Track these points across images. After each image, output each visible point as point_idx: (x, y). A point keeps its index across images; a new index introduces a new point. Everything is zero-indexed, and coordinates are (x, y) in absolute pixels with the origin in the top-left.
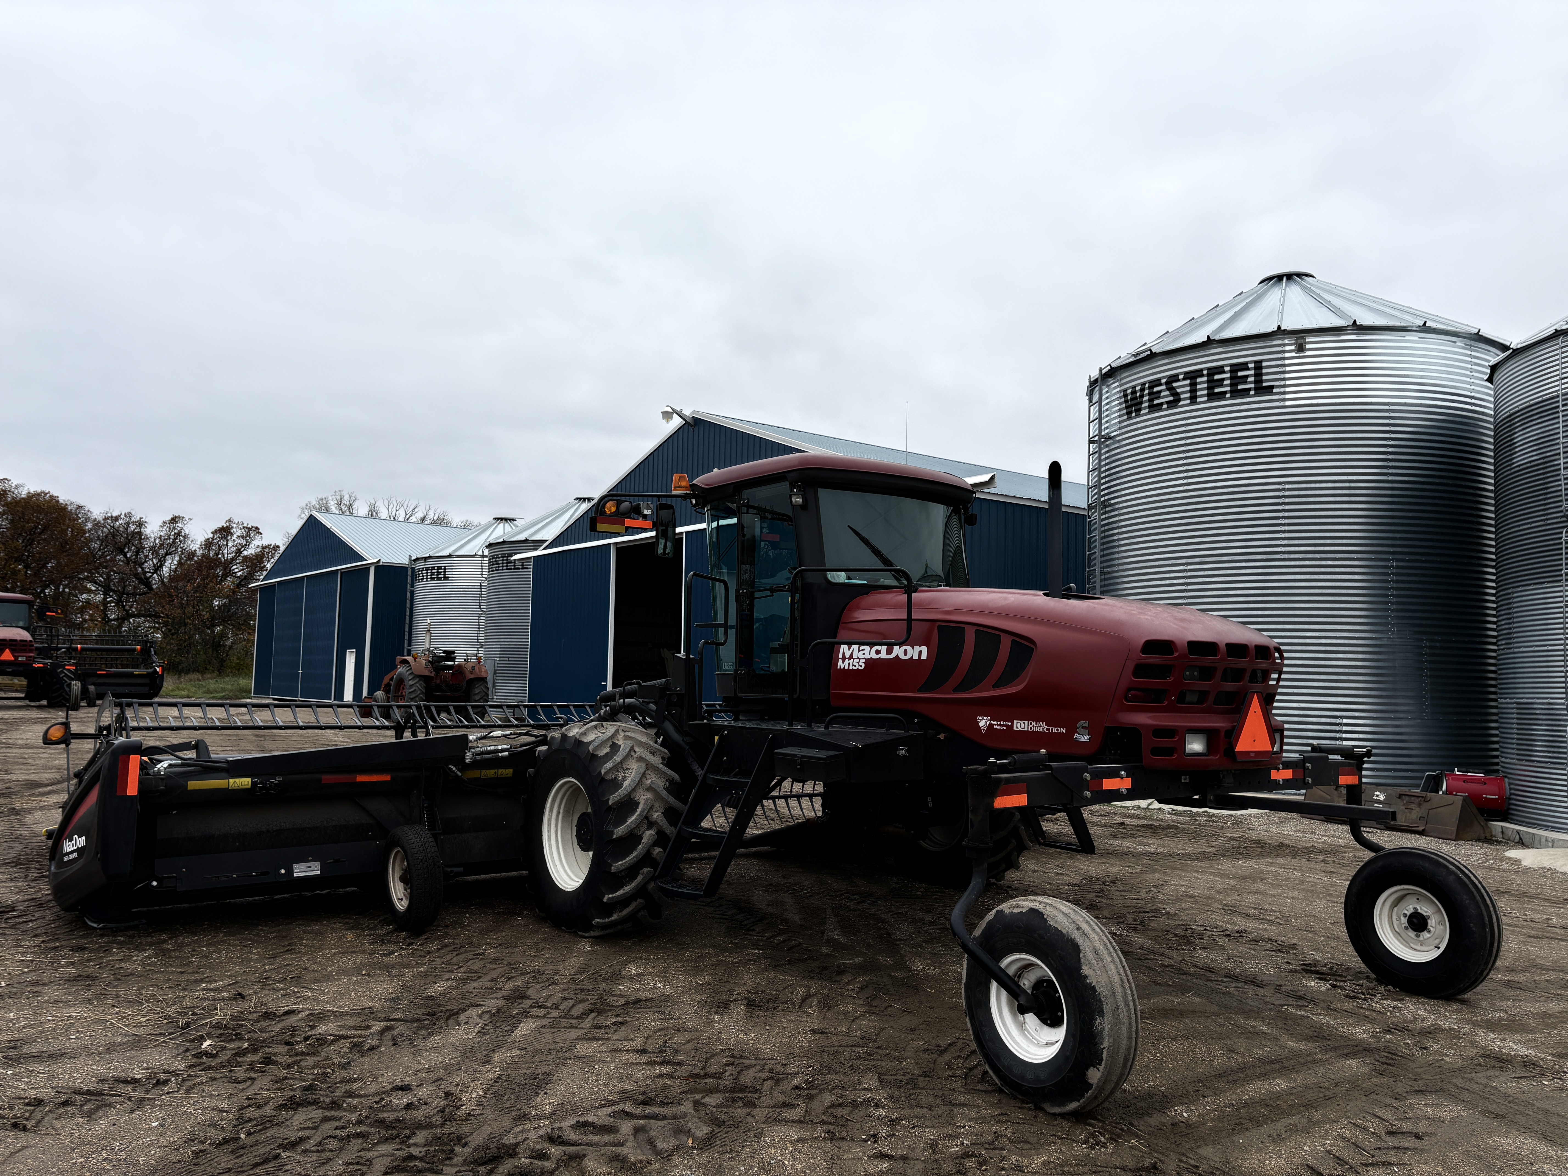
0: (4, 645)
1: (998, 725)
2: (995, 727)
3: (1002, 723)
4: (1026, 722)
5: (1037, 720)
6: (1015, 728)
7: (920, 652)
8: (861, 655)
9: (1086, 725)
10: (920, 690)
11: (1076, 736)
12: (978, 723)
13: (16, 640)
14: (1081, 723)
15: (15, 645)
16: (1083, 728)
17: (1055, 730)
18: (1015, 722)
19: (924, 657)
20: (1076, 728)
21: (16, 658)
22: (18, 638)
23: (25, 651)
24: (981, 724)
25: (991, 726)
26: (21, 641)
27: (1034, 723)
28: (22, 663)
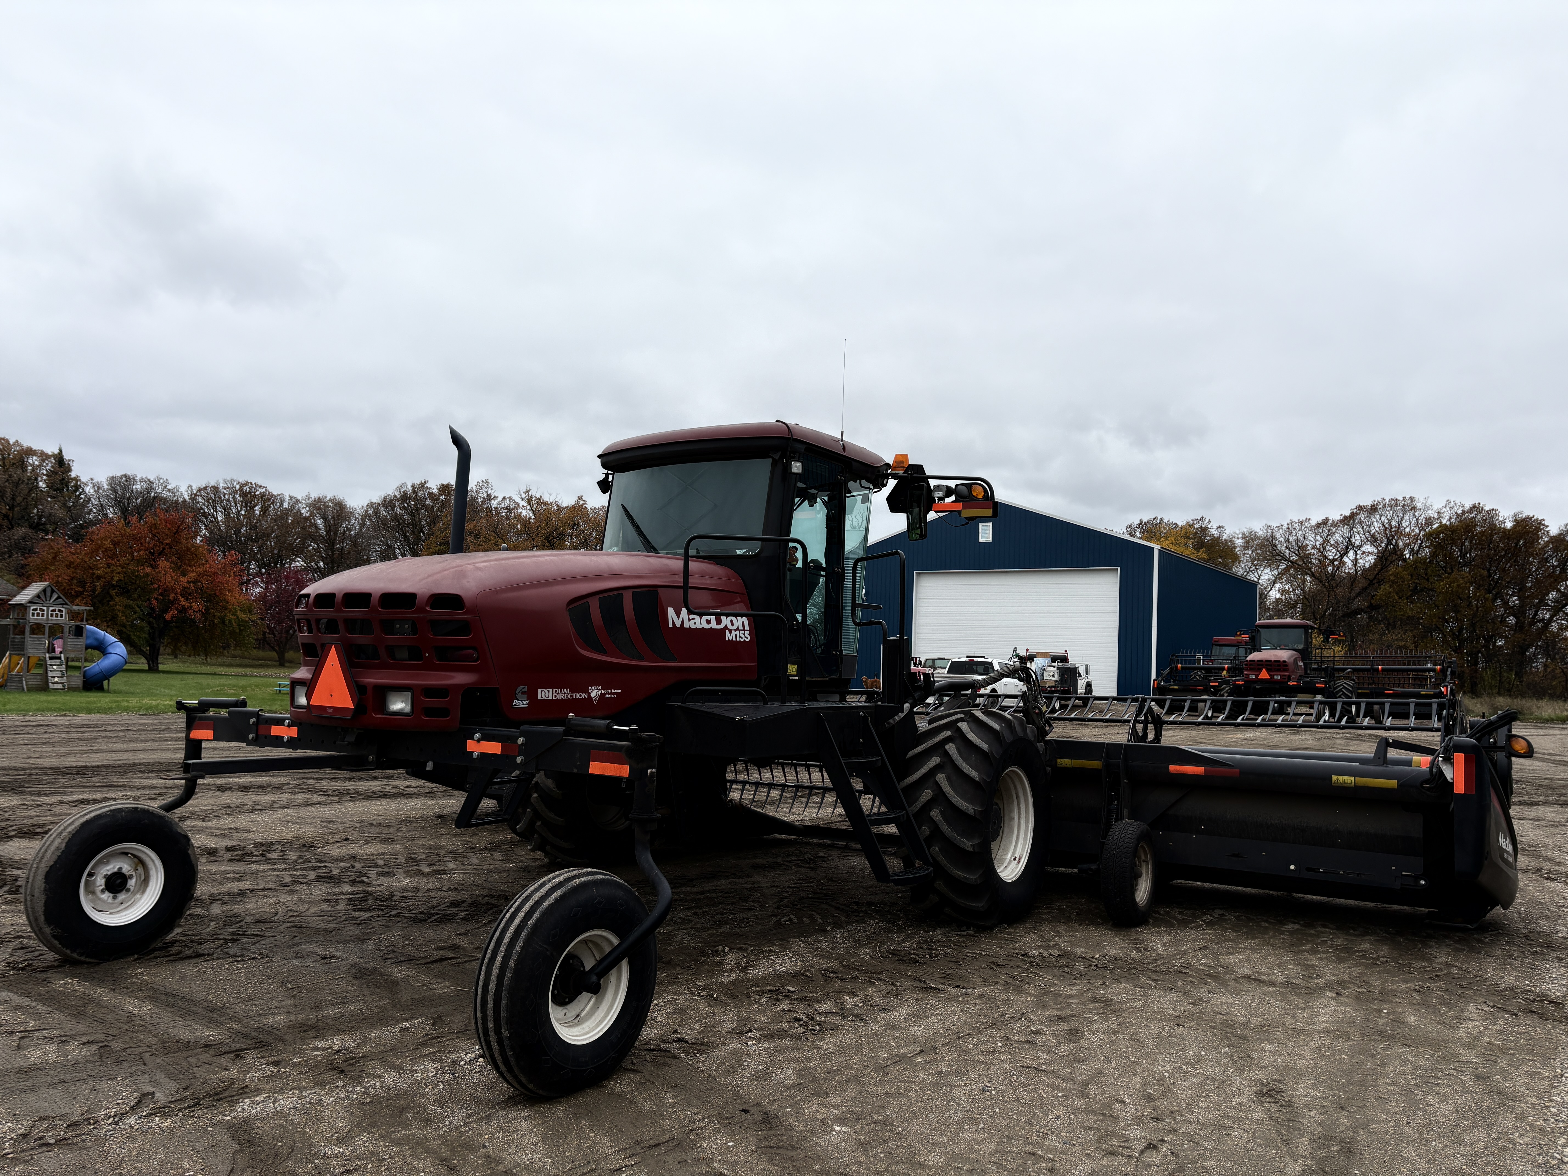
0: (1262, 665)
13: (1270, 661)
15: (1270, 665)
21: (1272, 676)
22: (1273, 659)
23: (1279, 670)
26: (1275, 661)
28: (1277, 681)
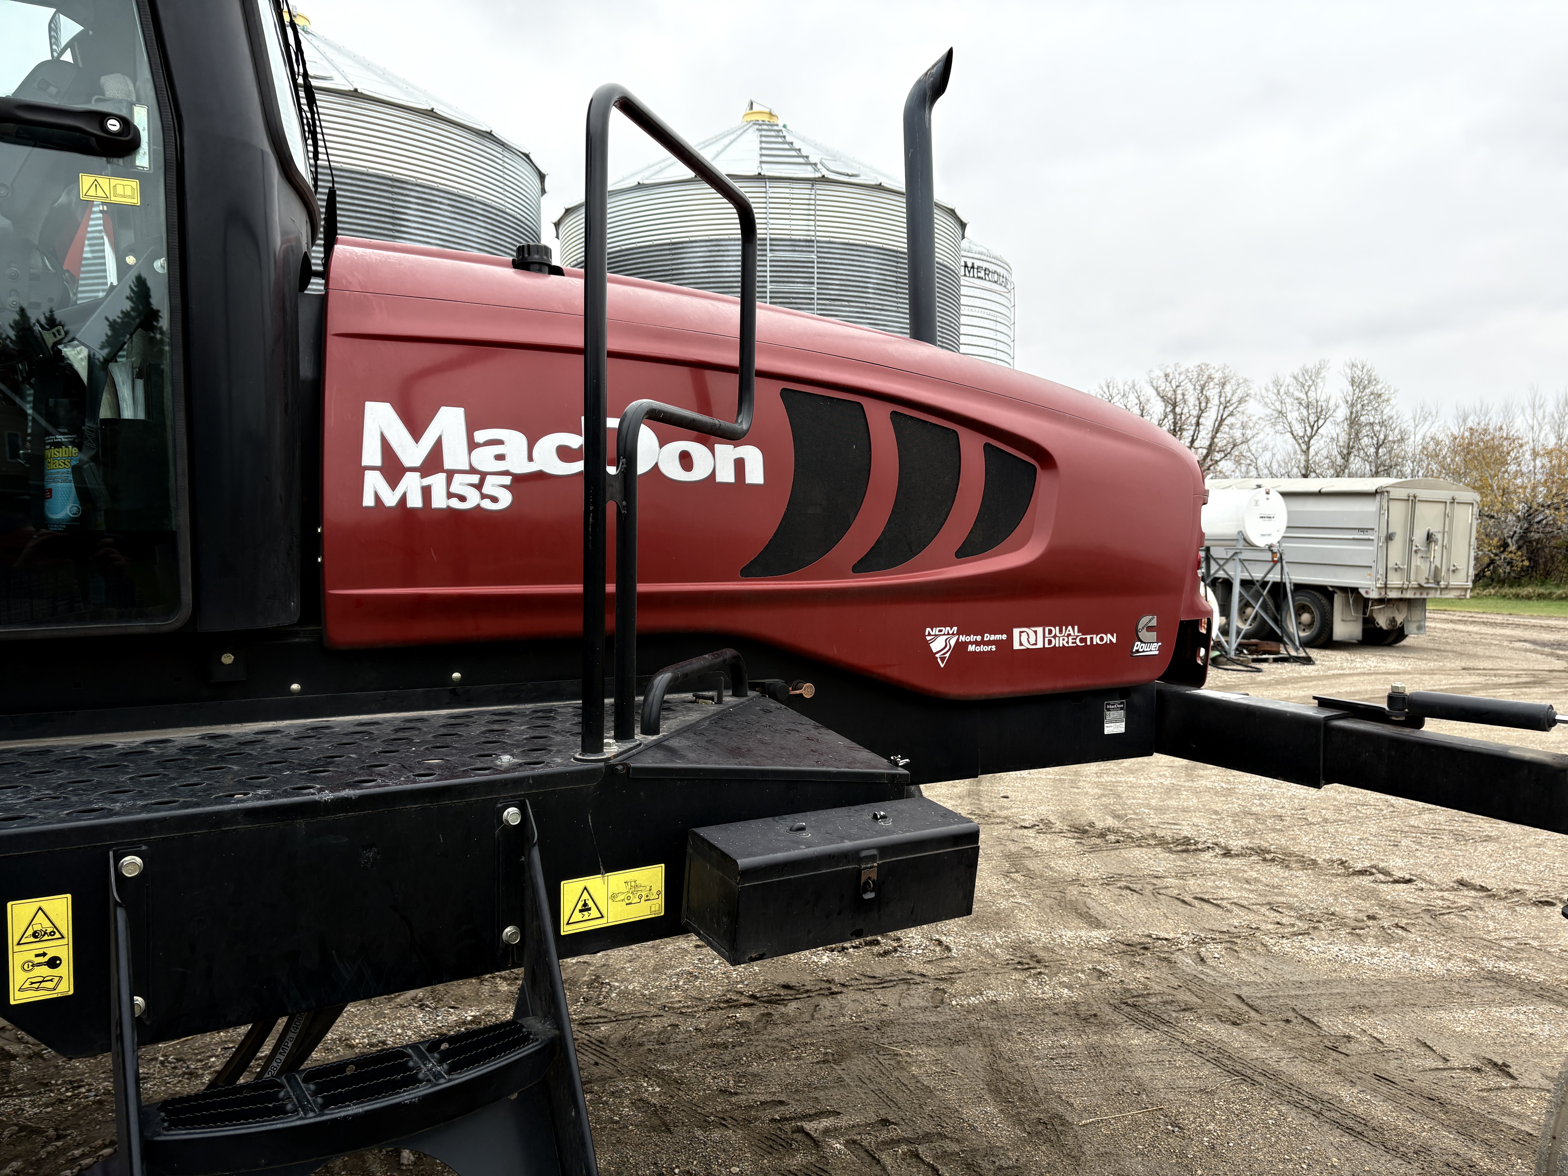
1: (977, 643)
2: (971, 648)
3: (987, 637)
4: (1040, 630)
5: (1062, 623)
6: (1016, 646)
7: (740, 465)
8: (484, 459)
9: (1154, 623)
10: (748, 573)
11: (1138, 646)
12: (927, 644)
14: (1144, 620)
16: (1150, 629)
17: (1096, 640)
18: (1016, 632)
19: (755, 475)
20: (1137, 632)
24: (937, 646)
25: (960, 647)
27: (1056, 630)
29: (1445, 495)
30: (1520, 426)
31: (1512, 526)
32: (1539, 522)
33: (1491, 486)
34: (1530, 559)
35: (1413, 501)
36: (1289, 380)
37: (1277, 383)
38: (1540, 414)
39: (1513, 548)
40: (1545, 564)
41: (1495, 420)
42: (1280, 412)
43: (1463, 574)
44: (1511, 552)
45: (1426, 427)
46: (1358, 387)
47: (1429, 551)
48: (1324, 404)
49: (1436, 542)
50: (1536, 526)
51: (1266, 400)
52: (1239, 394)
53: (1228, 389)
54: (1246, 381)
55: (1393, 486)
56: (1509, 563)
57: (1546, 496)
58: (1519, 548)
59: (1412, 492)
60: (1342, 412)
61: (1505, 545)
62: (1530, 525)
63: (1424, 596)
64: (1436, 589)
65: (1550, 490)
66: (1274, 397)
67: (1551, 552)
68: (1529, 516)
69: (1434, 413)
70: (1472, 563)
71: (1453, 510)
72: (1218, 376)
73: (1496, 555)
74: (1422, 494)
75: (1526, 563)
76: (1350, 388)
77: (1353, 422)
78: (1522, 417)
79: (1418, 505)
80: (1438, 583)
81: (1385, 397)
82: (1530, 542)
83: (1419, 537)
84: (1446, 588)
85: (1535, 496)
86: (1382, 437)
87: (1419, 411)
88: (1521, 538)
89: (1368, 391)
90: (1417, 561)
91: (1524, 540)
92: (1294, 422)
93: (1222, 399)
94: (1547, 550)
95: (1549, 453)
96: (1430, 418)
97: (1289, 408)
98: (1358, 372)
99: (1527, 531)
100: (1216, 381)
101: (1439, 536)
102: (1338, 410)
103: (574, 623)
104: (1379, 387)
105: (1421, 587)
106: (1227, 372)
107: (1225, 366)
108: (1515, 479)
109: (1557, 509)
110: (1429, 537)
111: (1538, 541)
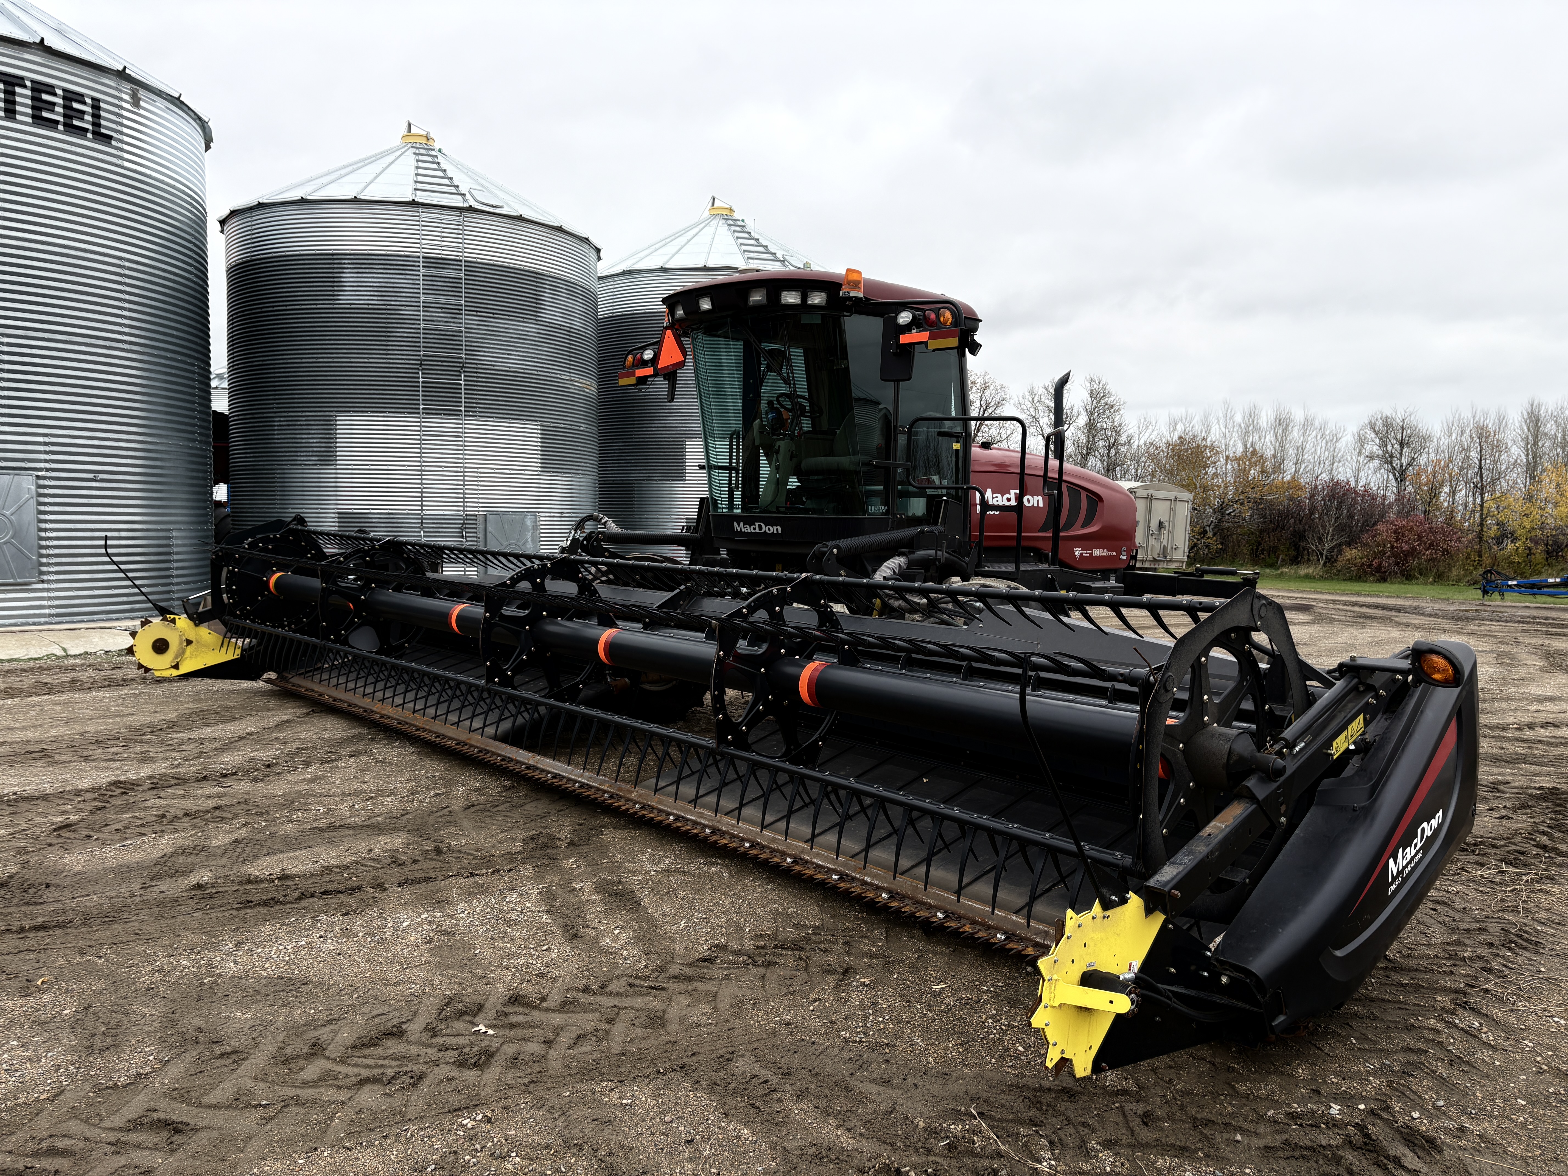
1: (1085, 553)
3: (1088, 552)
4: (1099, 550)
6: (1094, 555)
7: (1038, 502)
10: (1039, 531)
11: (1120, 556)
17: (1112, 554)
18: (1094, 550)
19: (1041, 505)
20: (1120, 552)
24: (1077, 553)
25: (1082, 554)
27: (1103, 551)
29: (1170, 495)
30: (1215, 435)
31: (1212, 518)
32: (1229, 514)
33: (1195, 484)
34: (1222, 544)
35: (1150, 498)
36: (1042, 390)
37: (1032, 392)
38: (1230, 426)
39: (1210, 534)
40: (1233, 547)
41: (1197, 428)
42: (1034, 417)
43: (1181, 551)
44: (1208, 538)
45: (1147, 434)
46: (1095, 398)
47: (1160, 534)
48: (1069, 412)
49: (1165, 528)
50: (1227, 517)
51: (1023, 406)
52: (998, 398)
53: (987, 393)
54: (1002, 387)
55: (1138, 488)
56: (1207, 546)
57: (1234, 494)
58: (1214, 535)
59: (1150, 492)
60: (1082, 420)
61: (1205, 532)
62: (1223, 515)
63: (1156, 566)
64: (1164, 561)
65: (1237, 490)
66: (1029, 405)
67: (1237, 537)
68: (1221, 510)
69: (1154, 423)
70: (1187, 543)
71: (1175, 505)
72: (979, 381)
73: (1198, 539)
74: (1157, 494)
75: (1219, 546)
76: (1090, 399)
77: (1091, 427)
78: (1217, 426)
79: (1154, 502)
80: (1165, 557)
81: (1116, 408)
82: (1222, 530)
83: (1154, 524)
84: (1170, 561)
85: (1226, 494)
86: (1112, 440)
87: (1142, 421)
88: (1216, 526)
89: (1103, 402)
90: (1152, 541)
91: (1219, 529)
92: (1045, 426)
93: (983, 403)
94: (1234, 537)
95: (1237, 459)
96: (1150, 427)
97: (1041, 414)
98: (1095, 386)
99: (1220, 521)
100: (978, 385)
101: (1166, 524)
102: (1080, 417)
103: (1014, 543)
104: (1112, 399)
105: (1154, 560)
106: (987, 378)
107: (986, 373)
108: (1213, 479)
109: (1242, 504)
110: (1161, 525)
111: (1228, 529)
